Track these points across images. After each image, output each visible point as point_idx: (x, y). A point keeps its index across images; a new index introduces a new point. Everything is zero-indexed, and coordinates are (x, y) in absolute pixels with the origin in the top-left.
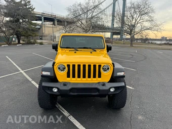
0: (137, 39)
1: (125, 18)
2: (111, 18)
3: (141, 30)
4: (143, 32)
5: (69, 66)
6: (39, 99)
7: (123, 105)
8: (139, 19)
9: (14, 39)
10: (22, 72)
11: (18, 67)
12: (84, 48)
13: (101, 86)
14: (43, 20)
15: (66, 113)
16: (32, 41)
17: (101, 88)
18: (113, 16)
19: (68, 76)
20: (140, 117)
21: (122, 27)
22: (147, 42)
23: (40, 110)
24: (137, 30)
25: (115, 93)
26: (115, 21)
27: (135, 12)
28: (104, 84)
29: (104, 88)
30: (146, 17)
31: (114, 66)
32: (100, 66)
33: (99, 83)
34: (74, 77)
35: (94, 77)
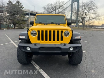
0: (87, 26)
1: (79, 12)
2: (70, 12)
3: (89, 20)
4: (90, 20)
5: (39, 31)
6: (18, 57)
7: (80, 62)
8: (88, 12)
9: (11, 26)
10: (13, 42)
11: (11, 40)
12: (52, 23)
13: (63, 46)
14: (29, 15)
15: (37, 67)
16: (23, 27)
17: (63, 47)
18: (72, 11)
19: (39, 39)
20: (93, 71)
21: (77, 18)
22: (93, 27)
23: (19, 65)
24: (86, 19)
25: (73, 51)
26: (73, 14)
27: (85, 8)
28: (65, 45)
29: (65, 47)
30: (92, 11)
31: (73, 32)
33: (61, 44)
34: (43, 40)
35: (58, 40)
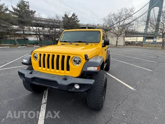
15: (44, 100)
17: (60, 82)
32: (69, 57)
